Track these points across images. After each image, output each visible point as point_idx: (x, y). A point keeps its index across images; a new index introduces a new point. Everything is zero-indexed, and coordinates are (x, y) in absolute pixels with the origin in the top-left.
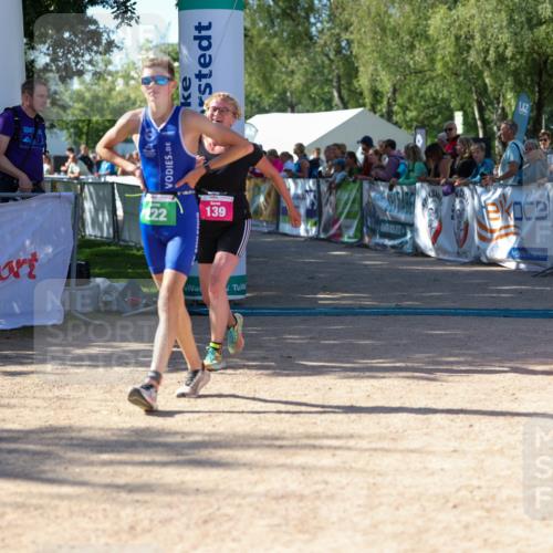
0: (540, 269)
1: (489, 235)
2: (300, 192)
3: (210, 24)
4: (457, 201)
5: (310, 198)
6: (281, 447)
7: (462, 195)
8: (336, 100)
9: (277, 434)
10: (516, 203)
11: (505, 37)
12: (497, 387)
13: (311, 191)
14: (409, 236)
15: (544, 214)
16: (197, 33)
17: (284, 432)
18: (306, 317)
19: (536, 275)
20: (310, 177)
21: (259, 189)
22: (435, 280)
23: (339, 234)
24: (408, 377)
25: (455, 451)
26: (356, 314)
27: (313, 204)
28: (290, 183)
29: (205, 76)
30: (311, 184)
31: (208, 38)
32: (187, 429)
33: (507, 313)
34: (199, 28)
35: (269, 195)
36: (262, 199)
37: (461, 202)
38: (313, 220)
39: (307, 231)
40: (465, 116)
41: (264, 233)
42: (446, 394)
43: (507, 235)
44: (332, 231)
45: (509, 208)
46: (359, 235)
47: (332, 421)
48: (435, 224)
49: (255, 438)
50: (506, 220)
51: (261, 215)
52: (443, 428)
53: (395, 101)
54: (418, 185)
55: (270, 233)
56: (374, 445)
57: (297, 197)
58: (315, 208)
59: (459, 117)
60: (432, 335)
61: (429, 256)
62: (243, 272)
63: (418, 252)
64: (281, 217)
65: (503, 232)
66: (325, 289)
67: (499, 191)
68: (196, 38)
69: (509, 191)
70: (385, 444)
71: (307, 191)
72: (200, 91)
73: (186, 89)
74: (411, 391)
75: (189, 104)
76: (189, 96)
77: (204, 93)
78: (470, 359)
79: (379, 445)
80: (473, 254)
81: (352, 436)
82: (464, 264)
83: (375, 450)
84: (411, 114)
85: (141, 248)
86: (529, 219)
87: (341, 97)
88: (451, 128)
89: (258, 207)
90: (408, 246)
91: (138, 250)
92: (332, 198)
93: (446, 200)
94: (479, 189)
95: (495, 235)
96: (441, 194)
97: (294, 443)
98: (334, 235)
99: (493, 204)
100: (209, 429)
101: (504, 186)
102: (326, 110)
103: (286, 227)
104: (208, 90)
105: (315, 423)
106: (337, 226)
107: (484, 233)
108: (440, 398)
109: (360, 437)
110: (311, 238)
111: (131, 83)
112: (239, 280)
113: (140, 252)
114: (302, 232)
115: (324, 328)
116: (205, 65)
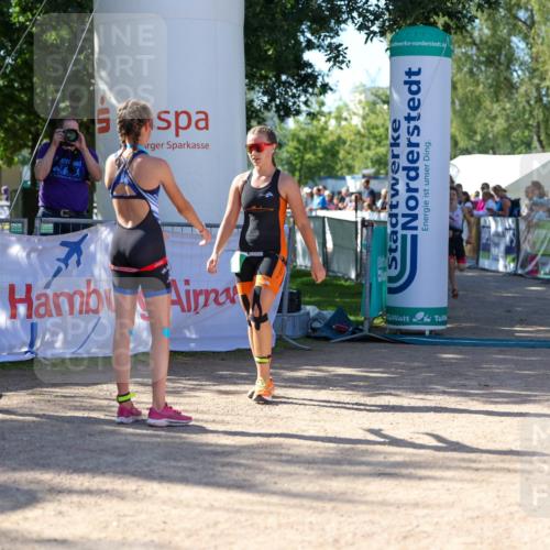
2: (500, 229)
3: (420, 70)
5: (509, 235)
6: (477, 470)
8: (536, 143)
9: (474, 458)
13: (510, 228)
16: (407, 78)
18: (503, 349)
20: (511, 215)
23: (535, 271)
27: (512, 241)
28: (491, 220)
29: (414, 119)
30: (510, 222)
31: (418, 83)
32: (389, 450)
34: (409, 73)
38: (510, 258)
39: (506, 267)
44: (530, 268)
55: (470, 268)
57: (497, 234)
58: (514, 245)
62: (445, 304)
64: (481, 253)
66: (522, 322)
68: (406, 83)
71: (506, 229)
72: (409, 133)
73: (395, 130)
75: (398, 145)
76: (398, 137)
85: (350, 279)
87: (540, 142)
91: (346, 280)
92: (530, 236)
98: (532, 272)
102: (526, 153)
103: (485, 263)
106: (534, 263)
110: (509, 274)
111: (343, 123)
112: (440, 311)
113: (348, 283)
114: (501, 267)
115: (520, 358)
116: (414, 108)
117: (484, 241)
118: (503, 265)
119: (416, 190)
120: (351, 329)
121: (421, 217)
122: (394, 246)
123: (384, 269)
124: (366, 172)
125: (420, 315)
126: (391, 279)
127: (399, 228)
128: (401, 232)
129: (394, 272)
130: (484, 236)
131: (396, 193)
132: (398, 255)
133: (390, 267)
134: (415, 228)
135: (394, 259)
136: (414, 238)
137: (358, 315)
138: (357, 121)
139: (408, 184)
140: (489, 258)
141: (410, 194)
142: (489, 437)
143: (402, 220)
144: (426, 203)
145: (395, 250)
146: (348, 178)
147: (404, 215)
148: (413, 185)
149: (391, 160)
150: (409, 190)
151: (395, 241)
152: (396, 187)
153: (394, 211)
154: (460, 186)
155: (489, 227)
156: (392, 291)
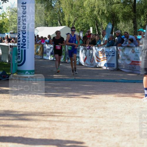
0: (113, 69)
1: (99, 60)
2: (49, 48)
4: (91, 51)
5: (52, 50)
6: (44, 116)
7: (92, 49)
8: (59, 24)
9: (43, 112)
10: (106, 52)
11: (104, 8)
12: (101, 100)
13: (52, 48)
14: (78, 60)
15: (114, 55)
16: (22, 5)
17: (44, 112)
18: (50, 81)
19: (111, 71)
21: (38, 47)
22: (85, 72)
24: (77, 98)
25: (90, 117)
26: (64, 81)
27: (52, 51)
28: (46, 45)
30: (52, 46)
32: (18, 111)
33: (104, 81)
35: (41, 48)
36: (39, 50)
37: (92, 51)
38: (53, 55)
39: (51, 58)
40: (93, 28)
41: (39, 59)
42: (88, 102)
43: (104, 60)
45: (104, 53)
46: (64, 59)
47: (57, 109)
48: (85, 57)
49: (37, 113)
50: (104, 56)
51: (39, 54)
52: (87, 111)
53: (74, 24)
54: (80, 46)
55: (41, 59)
56: (68, 115)
57: (48, 49)
59: (91, 29)
60: (84, 86)
61: (83, 65)
62: (33, 69)
63: (80, 64)
64: (44, 55)
65: (103, 59)
66: (55, 74)
67: (102, 48)
69: (104, 48)
70: (71, 115)
71: (51, 48)
74: (78, 101)
77: (24, 21)
78: (94, 93)
79: (70, 115)
80: (95, 65)
81: (63, 113)
82: (92, 68)
83: (69, 116)
84: (78, 27)
86: (110, 56)
87: (60, 23)
88: (89, 32)
89: (38, 52)
90: (78, 63)
91: (6, 63)
93: (88, 51)
94: (97, 48)
95: (101, 60)
96: (87, 49)
97: (47, 114)
99: (100, 52)
100: (24, 111)
101: (103, 47)
102: (56, 26)
103: (45, 57)
104: (25, 20)
105: (53, 109)
107: (98, 60)
108: (86, 103)
109: (65, 113)
110: (52, 60)
111: (4, 18)
112: (32, 71)
113: (6, 64)
114: (49, 59)
115: (55, 84)
116: (24, 14)
117: (45, 51)
118: (50, 58)
119: (25, 37)
120: (7, 76)
121: (27, 44)
122: (19, 53)
123: (16, 59)
124: (11, 32)
125: (27, 72)
126: (18, 62)
127: (20, 48)
128: (21, 49)
129: (19, 60)
130: (45, 50)
131: (20, 38)
132: (20, 55)
133: (18, 59)
134: (25, 48)
135: (19, 56)
136: (25, 51)
137: (9, 72)
138: (8, 17)
139: (23, 35)
140: (46, 56)
141: (23, 38)
142: (47, 106)
143: (21, 45)
144: (28, 41)
145: (19, 54)
146: (6, 33)
147: (22, 44)
148: (24, 35)
149: (18, 29)
150: (23, 37)
151: (19, 51)
152: (20, 36)
153: (19, 43)
154: (38, 36)
155: (46, 47)
156: (19, 66)
